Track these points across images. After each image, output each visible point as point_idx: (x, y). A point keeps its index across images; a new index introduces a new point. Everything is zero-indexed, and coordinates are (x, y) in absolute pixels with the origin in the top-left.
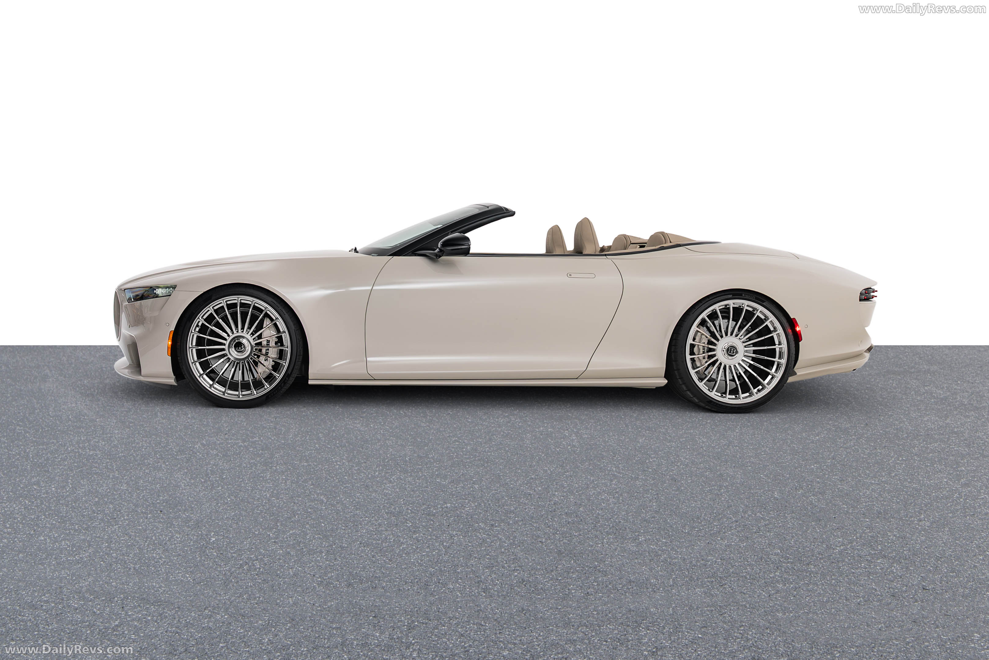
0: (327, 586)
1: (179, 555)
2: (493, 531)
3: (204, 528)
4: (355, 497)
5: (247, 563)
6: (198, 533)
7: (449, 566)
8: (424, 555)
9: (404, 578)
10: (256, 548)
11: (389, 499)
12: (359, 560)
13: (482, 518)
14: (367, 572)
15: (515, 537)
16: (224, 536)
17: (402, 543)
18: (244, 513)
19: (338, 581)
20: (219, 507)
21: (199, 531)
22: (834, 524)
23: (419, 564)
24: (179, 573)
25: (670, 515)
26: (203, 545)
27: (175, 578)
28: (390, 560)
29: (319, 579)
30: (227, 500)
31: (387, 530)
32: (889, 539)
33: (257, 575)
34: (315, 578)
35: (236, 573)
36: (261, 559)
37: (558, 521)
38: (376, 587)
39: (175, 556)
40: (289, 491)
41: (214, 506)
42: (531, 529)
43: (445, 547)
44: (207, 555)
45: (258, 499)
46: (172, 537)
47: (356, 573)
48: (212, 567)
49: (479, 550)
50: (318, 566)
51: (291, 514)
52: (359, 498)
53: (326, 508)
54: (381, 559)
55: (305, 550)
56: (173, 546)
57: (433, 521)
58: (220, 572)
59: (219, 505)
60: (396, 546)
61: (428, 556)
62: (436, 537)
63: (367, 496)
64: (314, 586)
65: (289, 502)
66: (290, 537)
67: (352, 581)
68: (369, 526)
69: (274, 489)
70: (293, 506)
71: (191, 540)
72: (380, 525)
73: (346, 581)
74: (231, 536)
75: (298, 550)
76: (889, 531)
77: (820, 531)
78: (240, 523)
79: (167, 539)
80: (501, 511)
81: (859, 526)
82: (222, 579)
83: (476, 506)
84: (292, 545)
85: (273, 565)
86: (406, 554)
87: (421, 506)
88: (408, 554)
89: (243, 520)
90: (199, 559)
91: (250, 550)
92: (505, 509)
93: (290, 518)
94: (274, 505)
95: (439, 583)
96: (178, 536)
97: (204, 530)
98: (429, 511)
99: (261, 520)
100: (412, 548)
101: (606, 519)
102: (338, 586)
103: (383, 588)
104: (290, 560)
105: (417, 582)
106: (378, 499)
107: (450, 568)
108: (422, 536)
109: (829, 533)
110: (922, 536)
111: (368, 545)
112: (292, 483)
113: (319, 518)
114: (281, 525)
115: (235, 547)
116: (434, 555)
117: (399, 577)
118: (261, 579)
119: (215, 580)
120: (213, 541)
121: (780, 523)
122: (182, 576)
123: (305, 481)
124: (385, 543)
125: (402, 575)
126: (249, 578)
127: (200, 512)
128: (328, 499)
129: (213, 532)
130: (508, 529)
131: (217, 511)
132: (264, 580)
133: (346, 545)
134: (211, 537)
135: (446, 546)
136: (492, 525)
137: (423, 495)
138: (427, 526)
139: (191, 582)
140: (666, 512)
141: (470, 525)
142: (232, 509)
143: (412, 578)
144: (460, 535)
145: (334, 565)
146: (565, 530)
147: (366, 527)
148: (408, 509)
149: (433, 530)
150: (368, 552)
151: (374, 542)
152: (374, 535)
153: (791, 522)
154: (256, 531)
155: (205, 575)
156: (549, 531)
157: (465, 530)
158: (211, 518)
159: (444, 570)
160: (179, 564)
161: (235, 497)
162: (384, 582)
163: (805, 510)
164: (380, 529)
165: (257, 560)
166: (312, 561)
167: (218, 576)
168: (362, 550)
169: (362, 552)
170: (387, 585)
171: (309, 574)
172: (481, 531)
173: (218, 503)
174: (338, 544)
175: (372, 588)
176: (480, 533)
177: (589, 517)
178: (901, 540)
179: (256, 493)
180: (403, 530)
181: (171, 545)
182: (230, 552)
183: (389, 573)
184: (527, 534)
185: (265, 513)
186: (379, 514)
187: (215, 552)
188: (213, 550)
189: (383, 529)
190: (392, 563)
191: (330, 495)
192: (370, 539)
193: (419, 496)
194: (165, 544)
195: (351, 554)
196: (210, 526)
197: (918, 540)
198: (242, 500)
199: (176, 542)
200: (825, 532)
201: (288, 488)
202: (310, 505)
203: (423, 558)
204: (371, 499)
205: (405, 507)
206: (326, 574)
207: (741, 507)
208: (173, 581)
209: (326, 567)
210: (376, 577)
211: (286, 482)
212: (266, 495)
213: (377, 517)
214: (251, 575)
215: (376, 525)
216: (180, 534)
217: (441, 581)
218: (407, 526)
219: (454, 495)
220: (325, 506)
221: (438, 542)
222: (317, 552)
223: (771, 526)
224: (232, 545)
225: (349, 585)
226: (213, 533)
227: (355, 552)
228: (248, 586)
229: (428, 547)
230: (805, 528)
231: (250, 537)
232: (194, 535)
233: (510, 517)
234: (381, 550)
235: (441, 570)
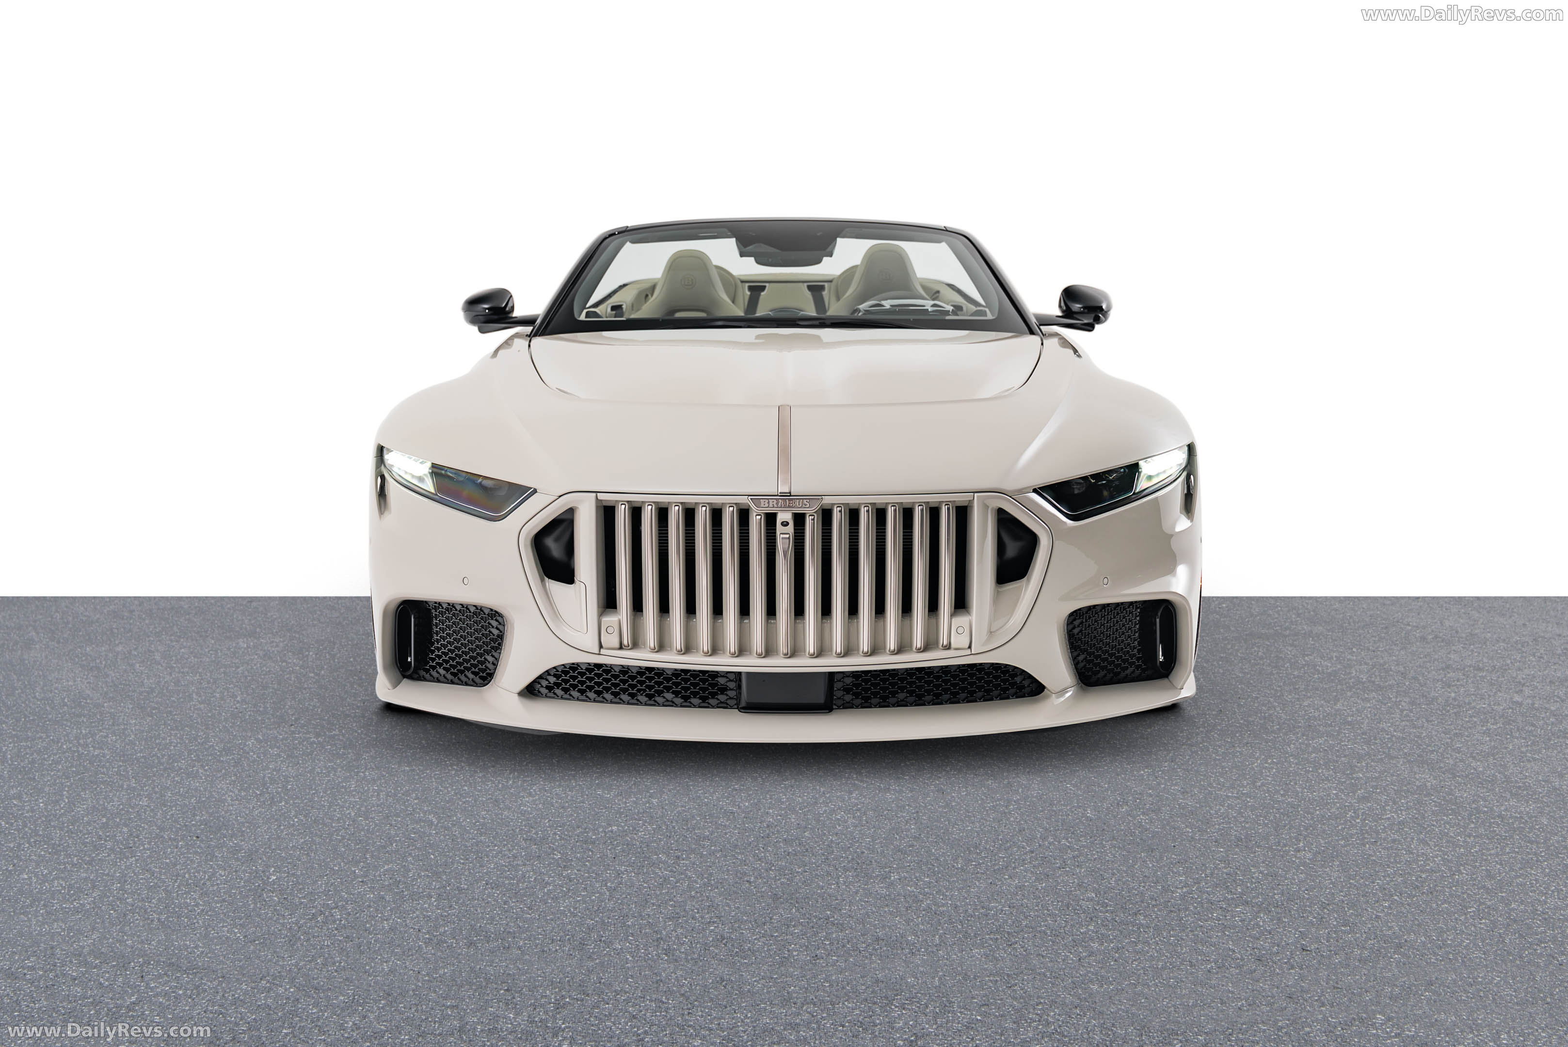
0: (438, 946)
1: (224, 901)
2: (679, 865)
3: (260, 862)
4: (479, 816)
5: (322, 913)
6: (252, 870)
7: (615, 916)
8: (578, 901)
9: (549, 933)
10: (335, 890)
11: (528, 819)
12: (485, 908)
13: (663, 846)
14: (496, 925)
15: (711, 874)
16: (288, 873)
17: (547, 883)
18: (318, 840)
19: (454, 938)
20: (282, 832)
21: (253, 866)
22: (1173, 856)
23: (572, 913)
24: (223, 927)
25: (936, 842)
26: (259, 886)
27: (218, 933)
28: (530, 908)
29: (427, 936)
30: (294, 821)
31: (525, 865)
32: (1253, 878)
33: (337, 929)
34: (421, 934)
35: (306, 926)
36: (343, 906)
37: (773, 851)
38: (508, 948)
39: (217, 902)
40: (383, 808)
41: (275, 830)
42: (734, 863)
43: (609, 889)
44: (265, 901)
45: (339, 819)
46: (213, 874)
47: (480, 926)
48: (271, 918)
49: (658, 893)
50: (425, 917)
51: (386, 841)
52: (484, 818)
53: (437, 833)
54: (516, 906)
55: (406, 893)
56: (215, 888)
57: (592, 851)
58: (283, 925)
59: (282, 827)
60: (538, 887)
61: (585, 902)
62: (596, 874)
63: (496, 815)
64: (419, 946)
65: (383, 823)
66: (384, 875)
67: (475, 939)
68: (499, 859)
69: (362, 806)
70: (389, 829)
71: (242, 879)
72: (515, 857)
73: (466, 938)
74: (299, 873)
75: (397, 893)
76: (1253, 866)
77: (1153, 865)
78: (313, 854)
79: (207, 877)
80: (691, 837)
81: (1209, 858)
82: (287, 936)
83: (654, 830)
84: (388, 886)
85: (360, 915)
86: (553, 898)
87: (575, 830)
88: (556, 899)
89: (317, 850)
90: (252, 906)
91: (326, 893)
92: (696, 833)
93: (385, 847)
94: (361, 828)
95: (600, 940)
96: (223, 874)
97: (260, 864)
98: (586, 837)
99: (343, 849)
100: (562, 890)
101: (842, 848)
102: (454, 945)
103: (519, 948)
104: (385, 907)
105: (569, 939)
106: (512, 819)
107: (617, 919)
108: (575, 873)
109: (1166, 869)
110: (1301, 874)
111: (497, 887)
112: (387, 795)
113: (426, 847)
114: (372, 857)
115: (304, 888)
116: (593, 901)
117: (543, 933)
118: (342, 935)
119: (276, 937)
120: (274, 880)
121: (1094, 855)
122: (228, 932)
123: (406, 793)
124: (523, 883)
125: (547, 930)
126: (325, 935)
127: (255, 839)
128: (439, 819)
129: (273, 867)
130: (701, 863)
131: (279, 837)
132: (347, 937)
133: (466, 887)
134: (271, 874)
135: (611, 887)
136: (678, 857)
137: (578, 813)
138: (583, 858)
139: (241, 939)
140: (929, 838)
141: (645, 857)
142: (301, 833)
143: (562, 934)
144: (631, 872)
145: (449, 914)
146: (784, 864)
147: (495, 860)
148: (555, 834)
149: (592, 865)
150: (497, 897)
151: (507, 882)
152: (506, 871)
153: (1111, 852)
154: (335, 865)
155: (262, 930)
156: (761, 866)
157: (639, 864)
158: (269, 847)
159: (608, 922)
160: (223, 913)
161: (305, 816)
162: (521, 939)
163: (1131, 836)
164: (515, 862)
165: (336, 908)
166: (417, 909)
167: (280, 930)
168: (489, 893)
169: (489, 896)
170: (525, 944)
171: (412, 928)
172: (661, 865)
173: (280, 826)
174: (454, 885)
175: (504, 948)
176: (660, 869)
177: (819, 846)
178: (1270, 878)
179: (335, 811)
180: (548, 865)
181: (213, 885)
182: (297, 896)
183: (528, 927)
184: (728, 870)
185: (348, 840)
186: (513, 842)
187: (276, 896)
188: (273, 893)
189: (520, 862)
190: (532, 913)
191: (443, 814)
192: (501, 877)
193: (572, 815)
194: (204, 884)
195: (473, 899)
196: (269, 858)
197: (1295, 880)
198: (315, 821)
199: (219, 882)
200: (1160, 868)
201: (382, 804)
202: (413, 828)
203: (578, 905)
204: (502, 819)
205: (551, 831)
206: (436, 928)
207: (1038, 831)
208: (215, 938)
209: (437, 919)
210: (509, 932)
211: (378, 795)
212: (349, 814)
213: (511, 846)
214: (328, 929)
215: (509, 857)
216: (225, 870)
217: (603, 939)
218: (554, 858)
219: (621, 813)
220: (435, 830)
221: (599, 882)
222: (424, 896)
223: (1082, 859)
224: (301, 887)
225: (471, 944)
226: (273, 869)
227: (478, 896)
228: (324, 945)
229: (585, 888)
230: (1131, 861)
231: (326, 875)
232: (245, 871)
233: (704, 845)
234: (516, 893)
235: (603, 922)
